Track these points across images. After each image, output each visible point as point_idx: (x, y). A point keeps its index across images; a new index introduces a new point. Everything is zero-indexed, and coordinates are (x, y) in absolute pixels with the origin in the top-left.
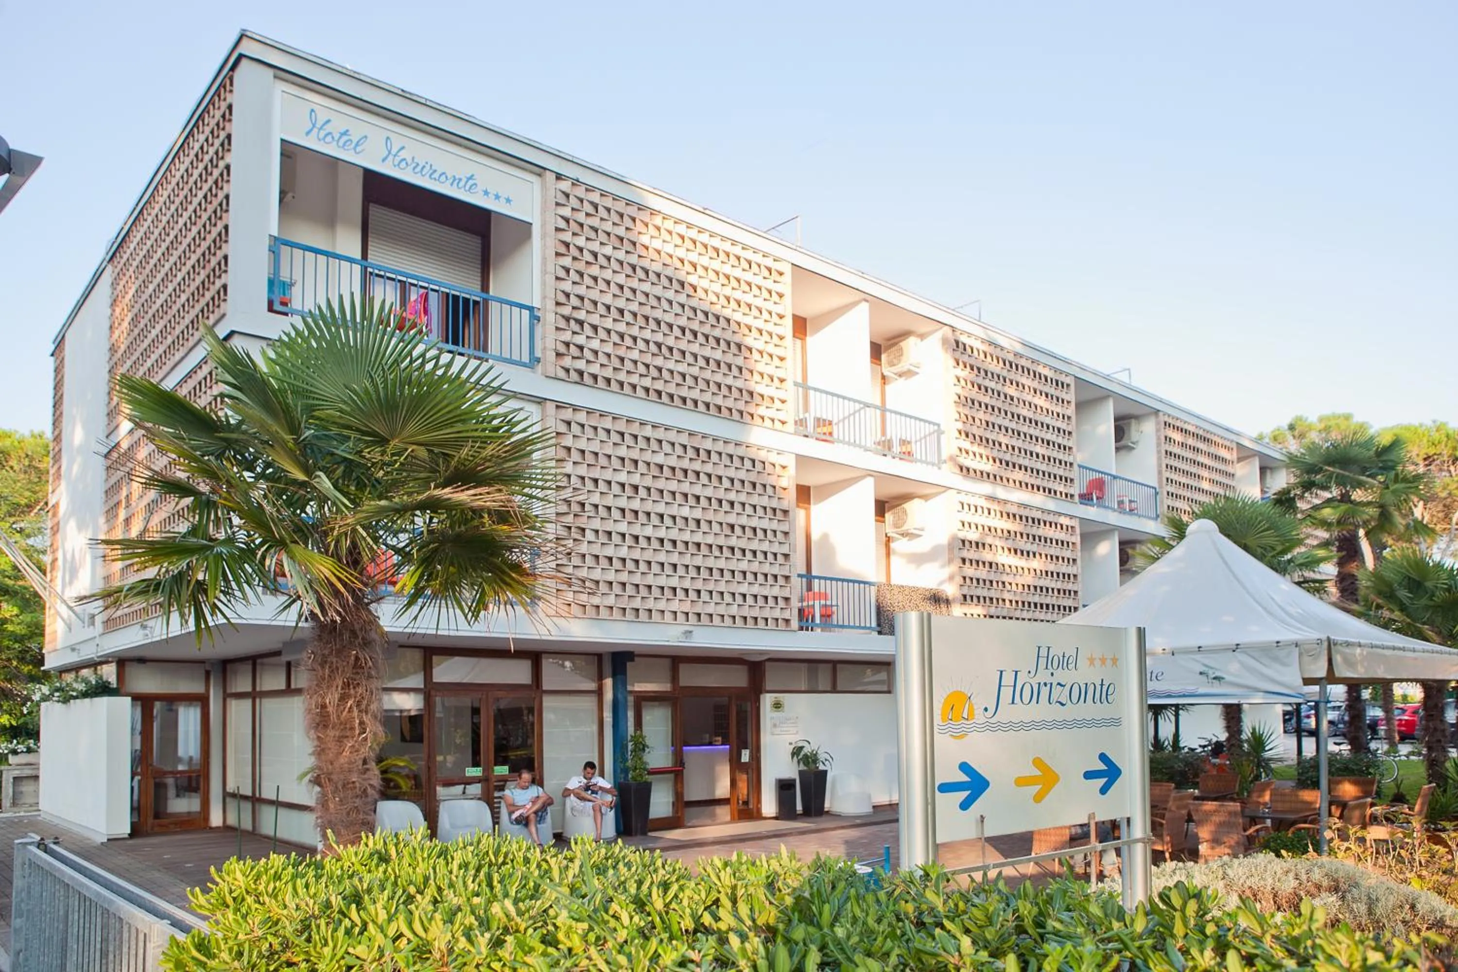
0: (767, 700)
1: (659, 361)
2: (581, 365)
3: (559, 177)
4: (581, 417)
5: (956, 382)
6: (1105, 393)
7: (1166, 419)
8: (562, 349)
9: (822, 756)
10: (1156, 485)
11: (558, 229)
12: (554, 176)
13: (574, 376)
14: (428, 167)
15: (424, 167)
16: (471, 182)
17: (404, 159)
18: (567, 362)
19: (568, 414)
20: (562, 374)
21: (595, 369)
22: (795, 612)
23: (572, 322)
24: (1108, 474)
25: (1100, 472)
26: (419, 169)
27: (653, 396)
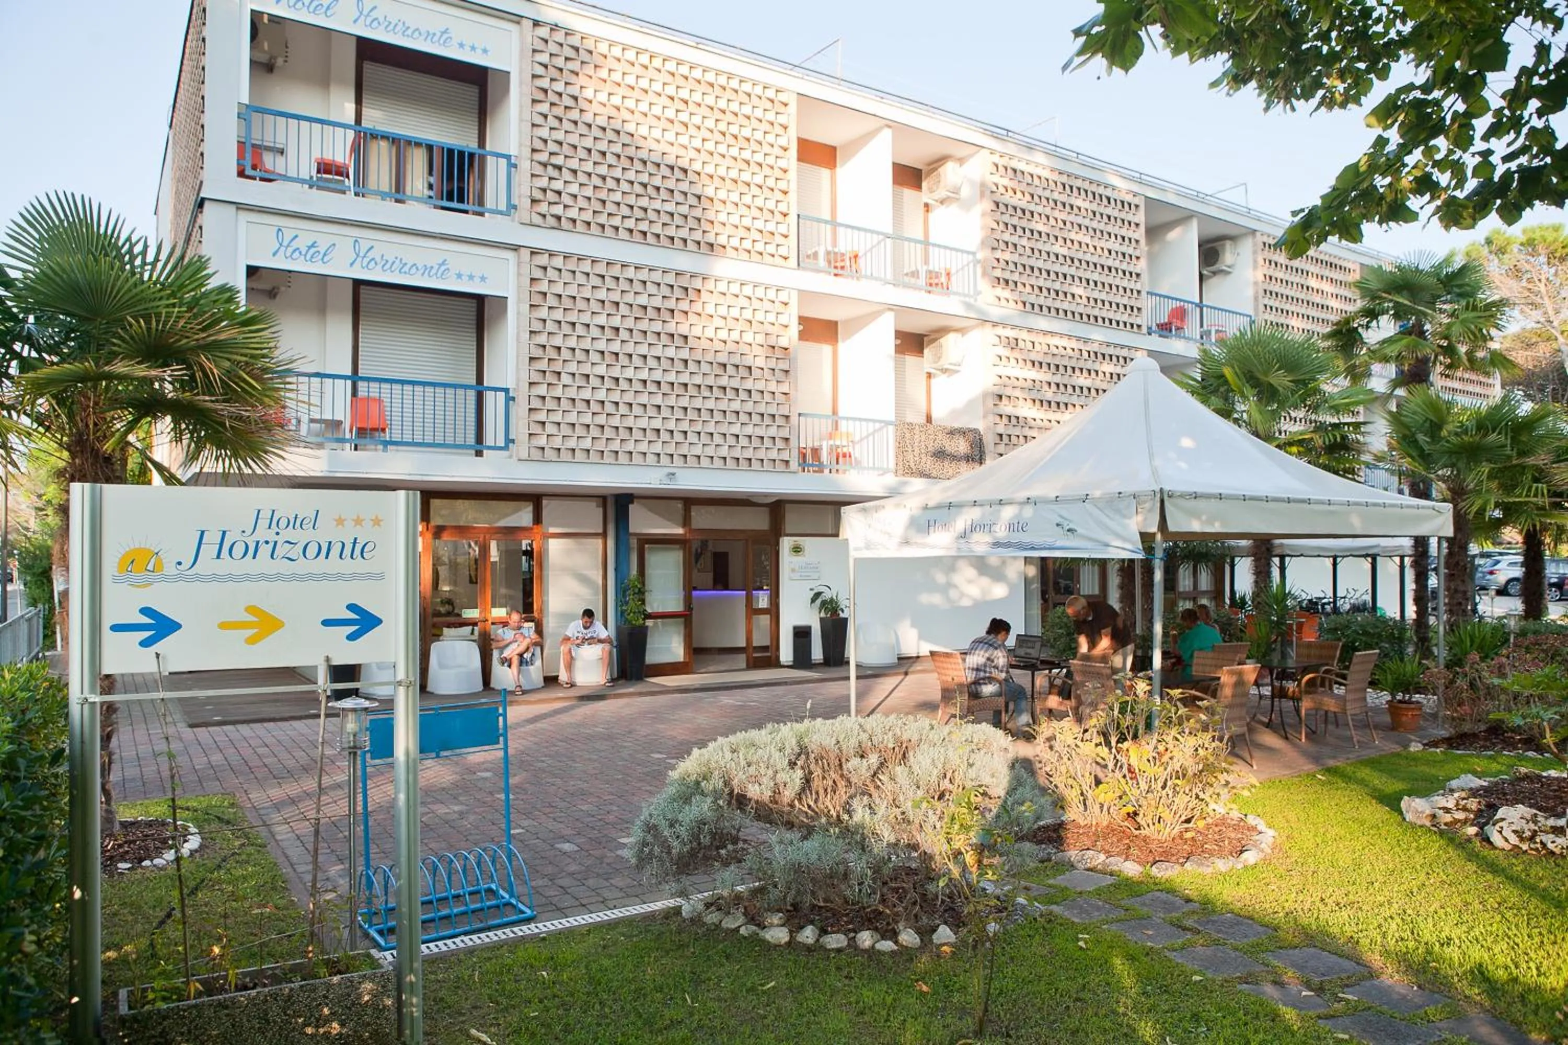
0: (786, 543)
1: (644, 202)
2: (558, 210)
3: (536, 24)
4: (558, 262)
5: (994, 208)
6: (1189, 213)
7: (1265, 239)
8: (538, 195)
9: (843, 603)
10: (1251, 313)
11: (534, 76)
12: (531, 23)
13: (551, 221)
14: (401, 24)
15: (396, 25)
16: (445, 36)
17: (376, 19)
18: (543, 208)
19: (543, 260)
20: (537, 220)
21: (573, 213)
22: (795, 453)
23: (550, 168)
24: (1189, 302)
25: (1181, 300)
26: (391, 27)
27: (638, 237)
